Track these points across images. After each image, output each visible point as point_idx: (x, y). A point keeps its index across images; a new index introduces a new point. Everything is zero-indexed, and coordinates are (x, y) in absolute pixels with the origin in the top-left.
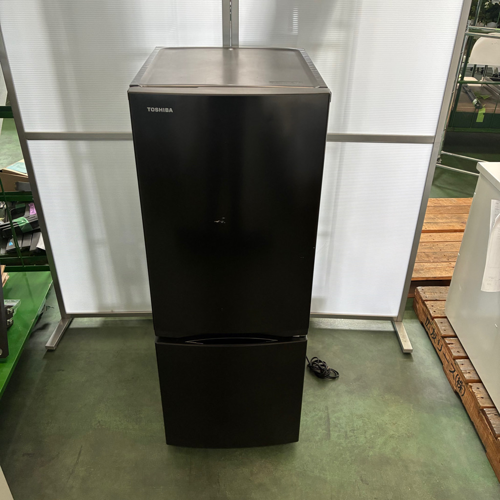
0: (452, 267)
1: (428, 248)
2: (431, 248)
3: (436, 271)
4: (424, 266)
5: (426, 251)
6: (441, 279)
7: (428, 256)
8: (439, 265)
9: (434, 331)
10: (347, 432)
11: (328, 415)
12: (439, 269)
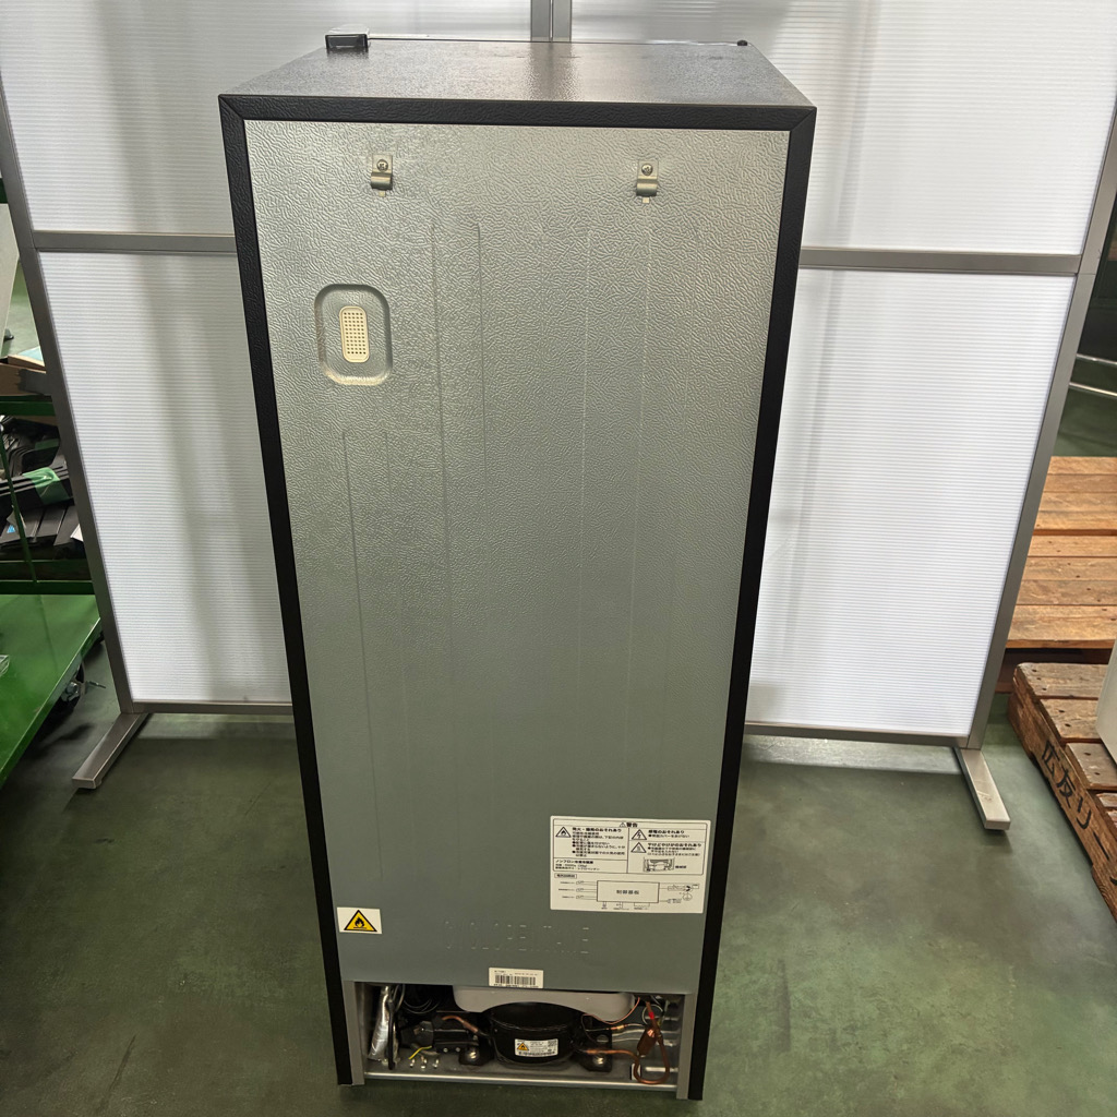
0: (1108, 618)
1: (1044, 571)
2: (1052, 571)
3: (1067, 627)
4: (1035, 613)
5: (1041, 577)
6: (1081, 646)
7: (1045, 590)
8: (1077, 613)
9: (1066, 775)
10: (835, 1033)
11: (785, 982)
12: (1077, 622)
